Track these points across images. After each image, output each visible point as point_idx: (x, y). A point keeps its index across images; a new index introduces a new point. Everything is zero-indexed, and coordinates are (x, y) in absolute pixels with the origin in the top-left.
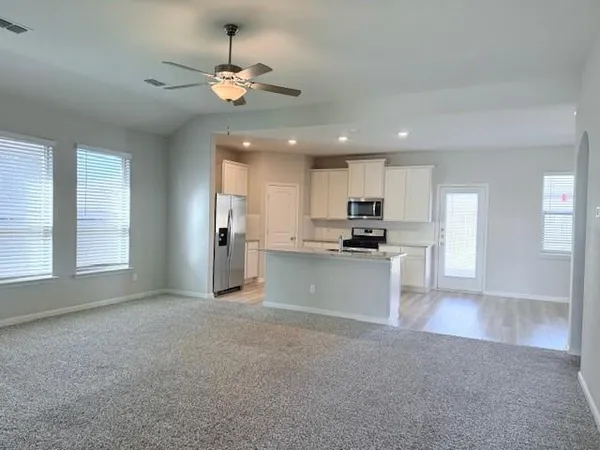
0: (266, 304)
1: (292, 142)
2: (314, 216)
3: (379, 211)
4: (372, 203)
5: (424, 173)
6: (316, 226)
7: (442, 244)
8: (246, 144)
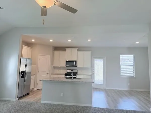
0: (42, 102)
1: (51, 41)
2: (55, 65)
3: (76, 64)
4: (74, 62)
5: (89, 53)
6: (54, 69)
7: (94, 74)
8: (33, 40)
